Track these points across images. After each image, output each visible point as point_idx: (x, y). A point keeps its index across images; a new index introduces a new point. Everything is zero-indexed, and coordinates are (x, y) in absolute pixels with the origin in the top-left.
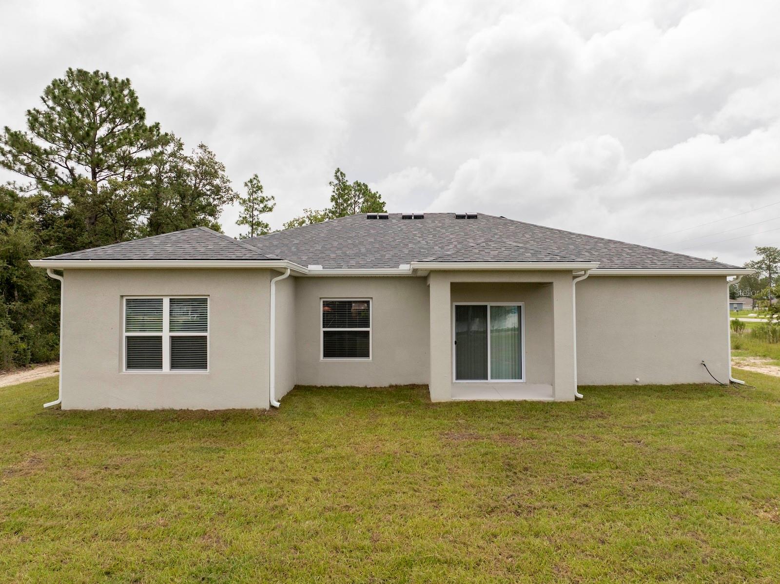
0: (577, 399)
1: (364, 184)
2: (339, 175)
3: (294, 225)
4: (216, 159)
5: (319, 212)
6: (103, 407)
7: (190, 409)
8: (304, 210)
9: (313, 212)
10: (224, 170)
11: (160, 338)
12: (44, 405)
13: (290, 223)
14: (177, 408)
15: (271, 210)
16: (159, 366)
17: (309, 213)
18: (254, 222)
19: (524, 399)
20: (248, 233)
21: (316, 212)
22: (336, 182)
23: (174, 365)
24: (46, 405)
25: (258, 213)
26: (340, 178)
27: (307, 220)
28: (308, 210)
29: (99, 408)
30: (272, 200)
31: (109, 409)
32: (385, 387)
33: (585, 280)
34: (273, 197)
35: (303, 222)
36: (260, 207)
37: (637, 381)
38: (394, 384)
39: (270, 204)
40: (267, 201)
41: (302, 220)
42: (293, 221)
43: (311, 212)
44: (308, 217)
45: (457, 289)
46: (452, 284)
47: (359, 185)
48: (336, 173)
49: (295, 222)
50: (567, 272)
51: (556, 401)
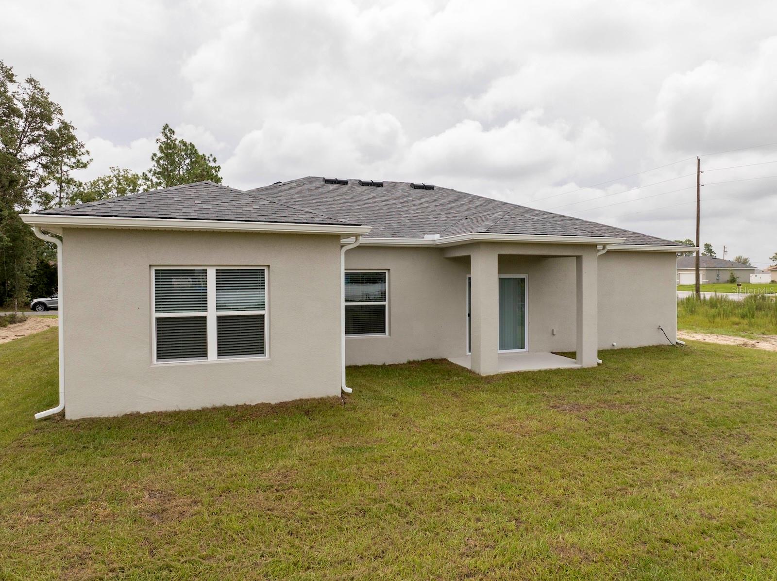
0: (599, 364)
1: (191, 143)
2: (167, 130)
3: (98, 185)
4: (51, 99)
5: (128, 171)
6: (128, 412)
7: (247, 404)
8: (110, 168)
9: (121, 171)
10: (62, 114)
11: (204, 319)
12: (36, 415)
13: (94, 182)
14: (232, 404)
15: (85, 166)
16: (203, 353)
17: (117, 172)
18: (63, 178)
19: (558, 367)
20: (55, 192)
21: (124, 172)
22: (164, 139)
23: (222, 352)
24: (38, 416)
25: (68, 168)
26: (169, 135)
27: (115, 179)
28: (116, 168)
29: (125, 413)
30: (86, 155)
31: (138, 413)
32: (404, 363)
33: (604, 254)
34: (87, 151)
35: (110, 181)
36: (70, 162)
37: (613, 345)
38: (411, 359)
39: (84, 159)
40: (80, 155)
41: (108, 179)
42: (98, 181)
43: (119, 171)
44: (115, 176)
45: (505, 262)
46: (499, 255)
47: (185, 144)
48: (164, 129)
49: (100, 182)
50: (593, 246)
51: (583, 367)
